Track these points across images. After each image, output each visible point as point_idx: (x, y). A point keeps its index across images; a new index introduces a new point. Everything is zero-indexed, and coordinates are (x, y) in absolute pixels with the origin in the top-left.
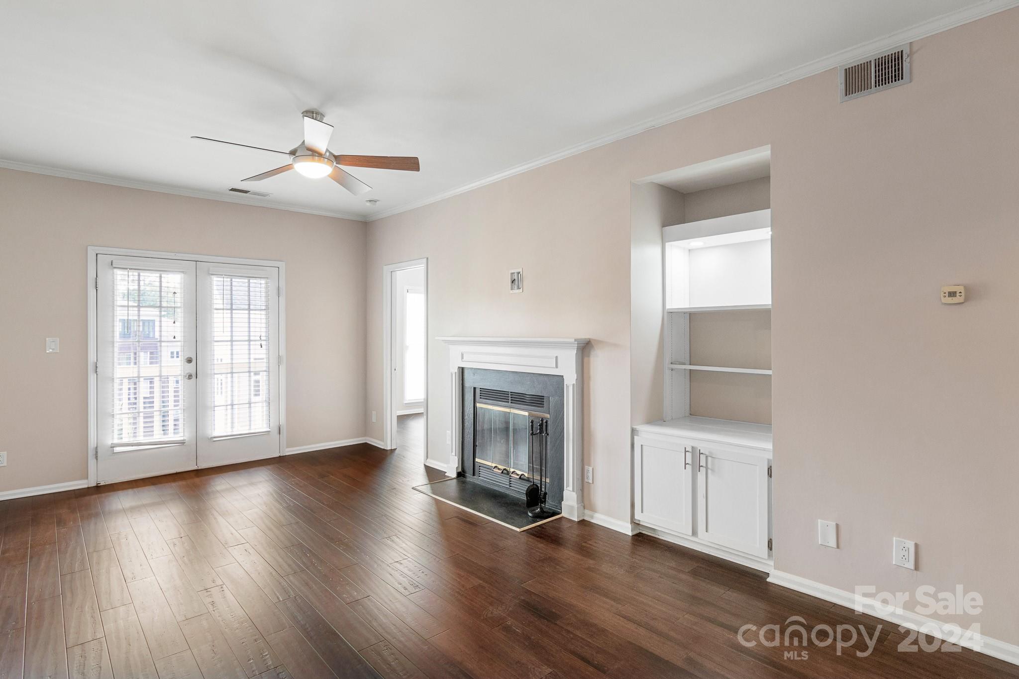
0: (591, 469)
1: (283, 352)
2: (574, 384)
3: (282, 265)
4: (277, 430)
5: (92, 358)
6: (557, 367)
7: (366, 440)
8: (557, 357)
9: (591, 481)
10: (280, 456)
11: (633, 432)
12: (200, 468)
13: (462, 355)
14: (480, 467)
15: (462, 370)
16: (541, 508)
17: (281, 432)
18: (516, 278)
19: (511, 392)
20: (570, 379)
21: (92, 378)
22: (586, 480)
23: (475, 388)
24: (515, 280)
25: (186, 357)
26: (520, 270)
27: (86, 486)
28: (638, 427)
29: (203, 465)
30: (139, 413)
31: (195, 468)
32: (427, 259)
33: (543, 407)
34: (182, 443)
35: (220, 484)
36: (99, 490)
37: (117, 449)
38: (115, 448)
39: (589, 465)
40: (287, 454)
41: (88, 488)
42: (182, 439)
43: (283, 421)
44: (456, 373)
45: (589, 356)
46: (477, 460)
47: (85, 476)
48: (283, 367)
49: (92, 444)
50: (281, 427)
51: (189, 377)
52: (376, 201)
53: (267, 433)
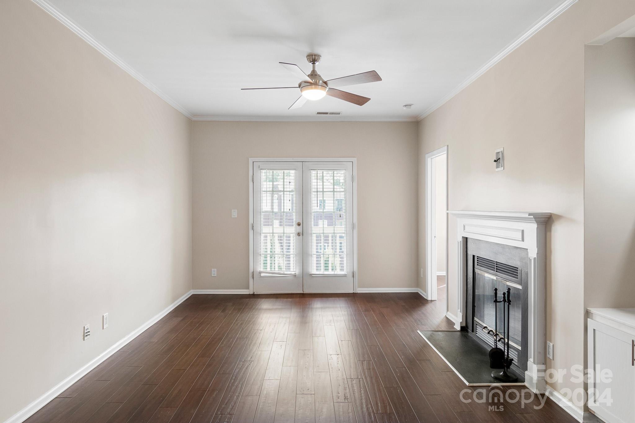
0: (551, 344)
1: (355, 221)
2: (535, 258)
3: (354, 160)
4: (351, 275)
5: (251, 221)
6: (523, 240)
7: (418, 290)
8: (523, 231)
9: (551, 358)
10: (354, 293)
11: (587, 314)
12: (304, 293)
13: (464, 226)
14: (477, 325)
15: (466, 240)
16: (504, 372)
17: (354, 276)
18: (500, 156)
19: (496, 262)
20: (533, 253)
21: (251, 232)
22: (548, 356)
23: (474, 256)
24: (499, 159)
25: (297, 222)
26: (502, 149)
27: (248, 293)
28: (593, 310)
29: (306, 291)
30: (284, 254)
31: (302, 292)
32: (448, 146)
33: (517, 278)
34: (295, 276)
35: (317, 304)
36: (255, 296)
37: (262, 275)
38: (261, 274)
39: (551, 341)
40: (359, 292)
41: (249, 294)
42: (294, 273)
43: (356, 269)
44: (461, 241)
45: (550, 231)
46: (475, 319)
47: (248, 288)
48: (355, 232)
49: (251, 270)
50: (354, 273)
51: (299, 234)
52: (410, 105)
53: (345, 276)
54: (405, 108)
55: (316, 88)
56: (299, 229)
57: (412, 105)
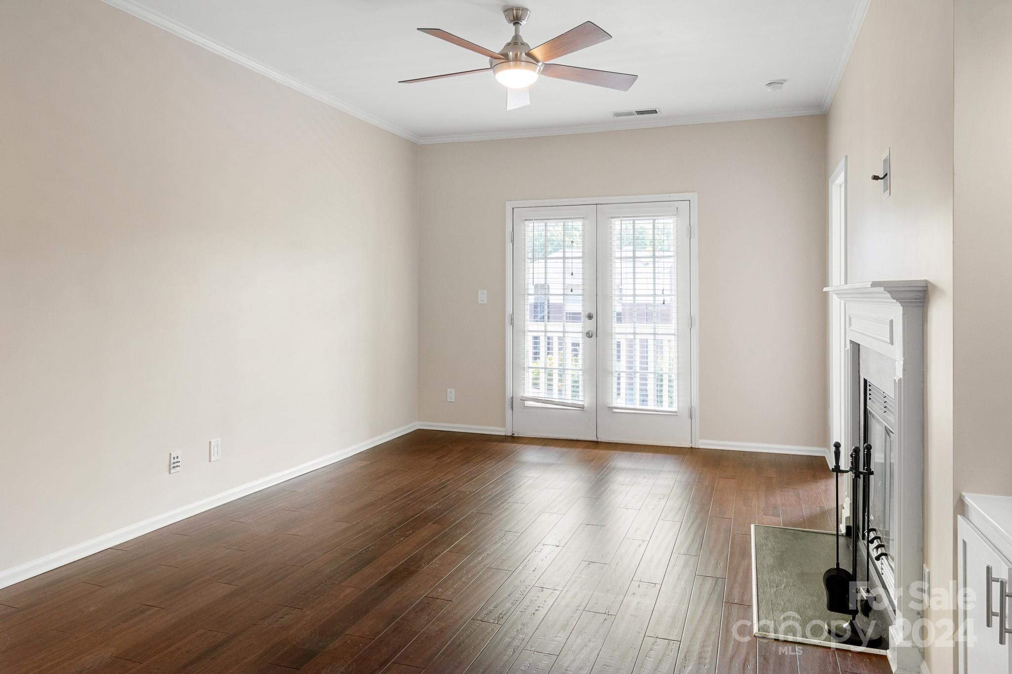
1: (695, 312)
2: (901, 379)
3: (693, 197)
4: (687, 414)
5: (509, 310)
7: (825, 452)
8: (891, 323)
10: (691, 448)
12: (599, 440)
15: (857, 348)
17: (693, 416)
21: (509, 329)
23: (865, 381)
25: (587, 313)
27: (504, 434)
29: (603, 438)
31: (595, 439)
32: (847, 158)
34: (582, 407)
35: (621, 461)
36: (513, 439)
37: (527, 403)
38: (525, 402)
40: (701, 447)
41: (505, 436)
42: (581, 403)
43: (695, 403)
47: (503, 424)
48: (695, 330)
49: (509, 394)
50: (693, 410)
51: (589, 335)
52: (781, 82)
53: (674, 414)
54: (769, 89)
55: (516, 66)
56: (590, 325)
57: (785, 81)
